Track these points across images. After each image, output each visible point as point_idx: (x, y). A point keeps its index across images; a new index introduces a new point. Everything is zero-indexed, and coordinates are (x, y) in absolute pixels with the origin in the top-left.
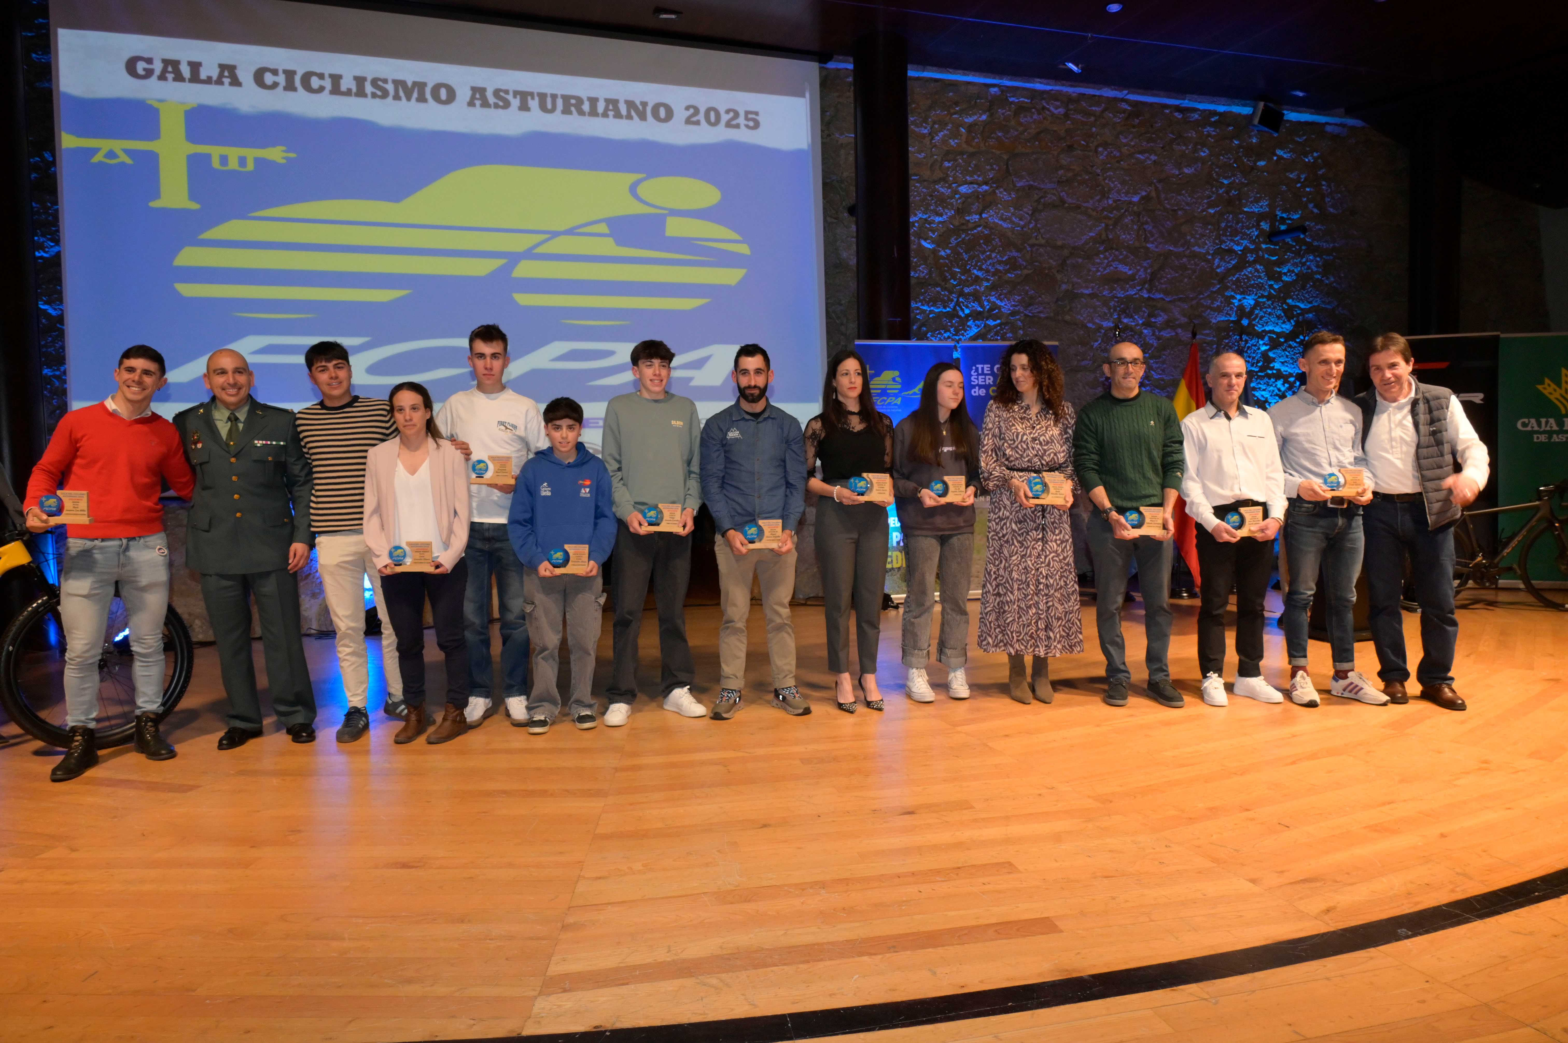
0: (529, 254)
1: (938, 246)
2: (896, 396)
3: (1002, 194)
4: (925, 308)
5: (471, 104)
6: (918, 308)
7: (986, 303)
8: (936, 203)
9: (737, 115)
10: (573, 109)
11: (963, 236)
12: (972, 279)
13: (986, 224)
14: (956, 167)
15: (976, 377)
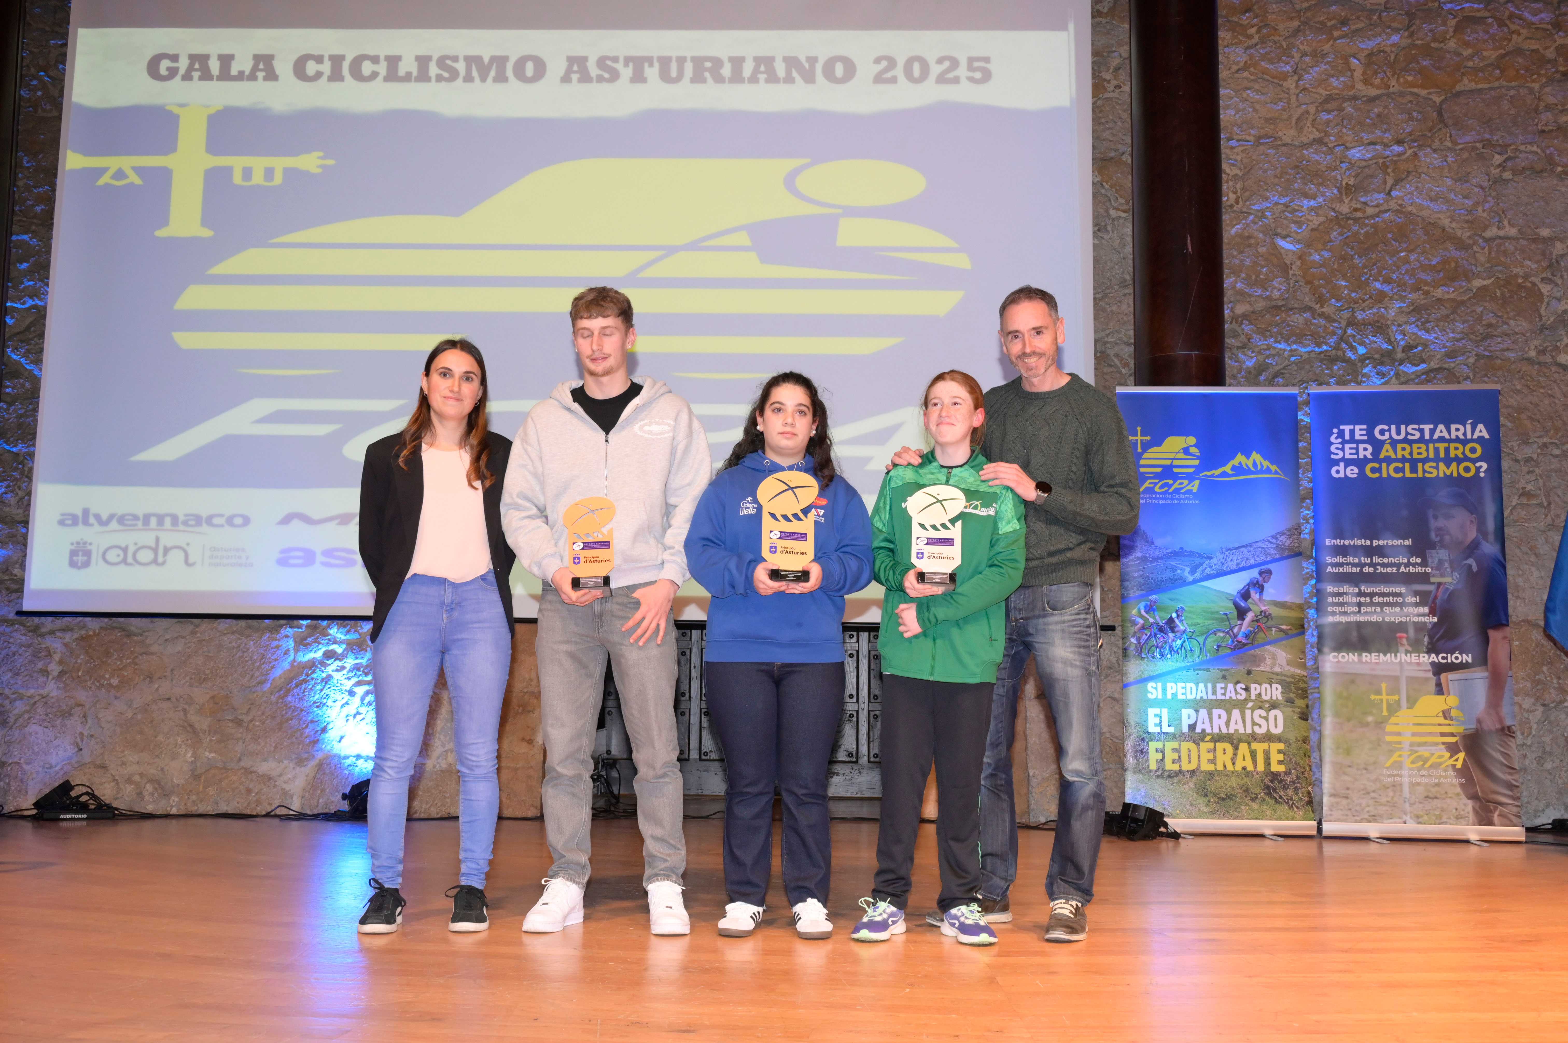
0: (633, 280)
1: (1309, 245)
2: (1190, 478)
3: (1430, 158)
4: (1282, 346)
5: (566, 79)
7: (1399, 337)
8: (1303, 178)
9: (955, 63)
10: (707, 75)
11: (1355, 228)
12: (1371, 297)
13: (1398, 207)
14: (1342, 120)
15: (1340, 446)
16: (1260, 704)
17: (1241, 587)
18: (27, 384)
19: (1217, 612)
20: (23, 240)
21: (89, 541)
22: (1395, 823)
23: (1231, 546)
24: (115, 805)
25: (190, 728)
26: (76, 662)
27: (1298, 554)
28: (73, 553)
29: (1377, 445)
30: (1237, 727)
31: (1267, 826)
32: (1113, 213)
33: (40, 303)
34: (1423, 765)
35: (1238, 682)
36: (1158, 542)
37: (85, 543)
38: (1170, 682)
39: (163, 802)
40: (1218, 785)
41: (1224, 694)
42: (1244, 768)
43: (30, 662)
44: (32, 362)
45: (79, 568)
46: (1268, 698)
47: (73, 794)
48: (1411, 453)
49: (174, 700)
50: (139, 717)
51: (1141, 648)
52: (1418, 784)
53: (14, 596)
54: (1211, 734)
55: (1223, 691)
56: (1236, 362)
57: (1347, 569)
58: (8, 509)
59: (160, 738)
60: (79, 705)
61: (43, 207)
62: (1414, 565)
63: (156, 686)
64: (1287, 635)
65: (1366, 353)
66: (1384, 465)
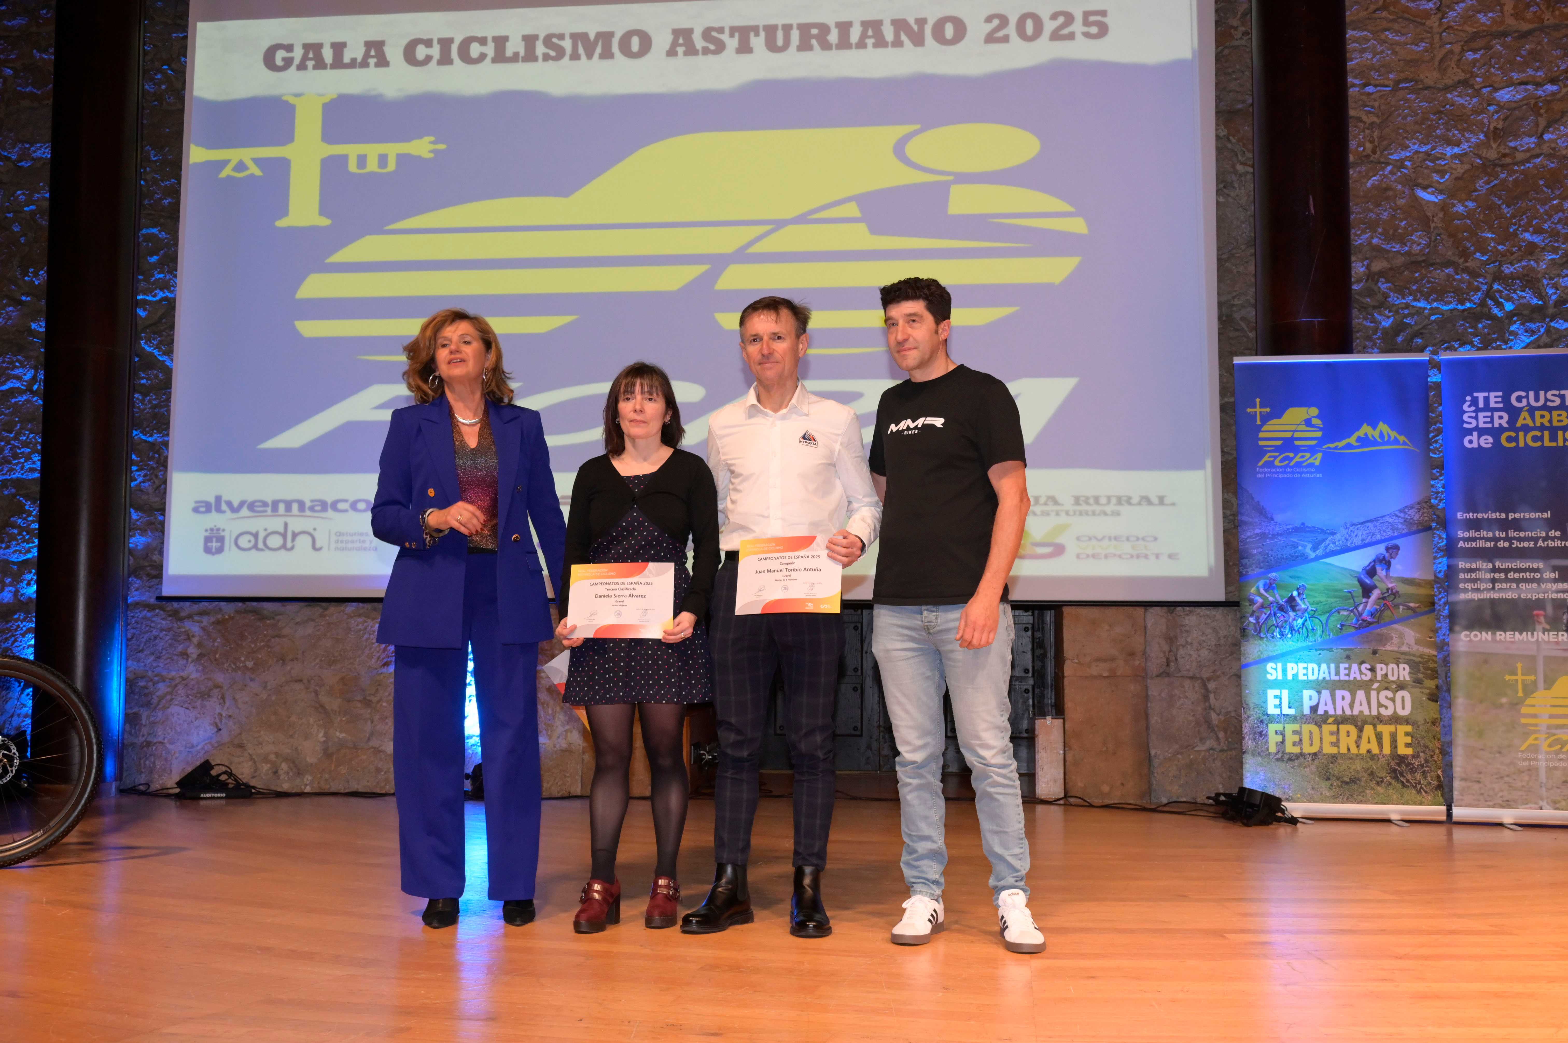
0: (742, 256)
1: (1452, 196)
2: (1312, 450)
4: (1422, 304)
5: (672, 52)
6: (1407, 306)
7: (1550, 291)
8: (1445, 124)
9: (1069, 19)
10: (814, 42)
11: (1503, 176)
12: (1520, 249)
13: (1552, 152)
14: (1490, 59)
15: (1473, 415)
16: (1387, 685)
17: (1366, 563)
18: (160, 375)
19: (1341, 590)
20: (153, 234)
21: (222, 528)
22: (1531, 808)
23: (1356, 521)
24: (253, 783)
25: (320, 708)
26: (213, 646)
27: (1430, 528)
28: (208, 540)
29: (1514, 413)
30: (1361, 709)
31: (1394, 811)
32: (1240, 168)
33: (170, 295)
34: (1561, 748)
35: (1363, 662)
36: (1279, 518)
37: (218, 530)
38: (1290, 662)
39: (298, 781)
40: (1342, 768)
41: (1348, 675)
42: (1369, 751)
43: (170, 645)
44: (164, 354)
45: (213, 554)
46: (1395, 678)
47: (214, 773)
48: (1550, 421)
49: (305, 681)
50: (274, 698)
51: (1260, 628)
52: (1556, 768)
53: (155, 581)
54: (1335, 716)
55: (1347, 672)
56: (1371, 322)
57: (1481, 544)
58: (145, 497)
59: (294, 718)
60: (217, 686)
61: (170, 200)
62: (1553, 539)
63: (289, 668)
64: (1416, 613)
65: (1514, 309)
66: (1521, 434)
